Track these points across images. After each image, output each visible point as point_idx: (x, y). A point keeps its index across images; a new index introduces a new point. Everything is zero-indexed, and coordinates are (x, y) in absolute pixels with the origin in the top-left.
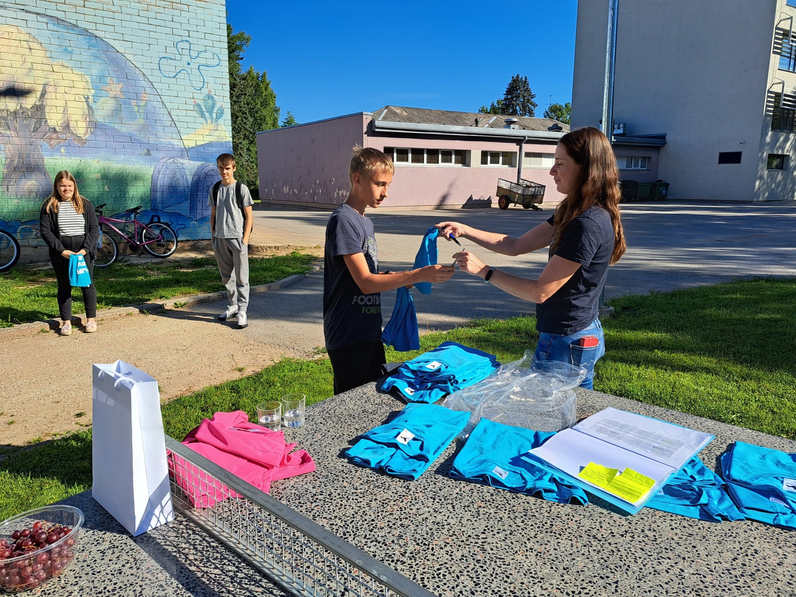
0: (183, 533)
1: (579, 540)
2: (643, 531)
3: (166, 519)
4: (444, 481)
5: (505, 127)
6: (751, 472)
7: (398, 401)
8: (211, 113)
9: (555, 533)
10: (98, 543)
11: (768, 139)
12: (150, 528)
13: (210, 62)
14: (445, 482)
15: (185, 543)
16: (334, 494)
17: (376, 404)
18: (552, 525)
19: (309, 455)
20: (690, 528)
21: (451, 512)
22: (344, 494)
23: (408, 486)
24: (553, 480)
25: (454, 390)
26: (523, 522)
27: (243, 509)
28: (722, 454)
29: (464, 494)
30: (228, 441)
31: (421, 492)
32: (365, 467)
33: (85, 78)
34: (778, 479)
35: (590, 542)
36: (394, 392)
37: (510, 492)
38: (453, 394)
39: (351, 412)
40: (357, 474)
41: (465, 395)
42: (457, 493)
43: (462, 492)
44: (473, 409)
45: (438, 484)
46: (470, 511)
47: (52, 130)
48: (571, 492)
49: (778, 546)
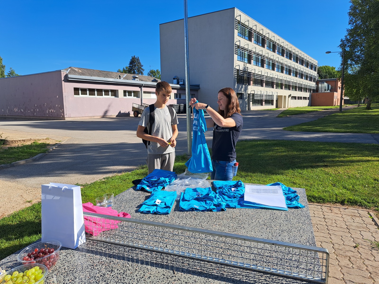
5: (132, 79)
11: (236, 87)
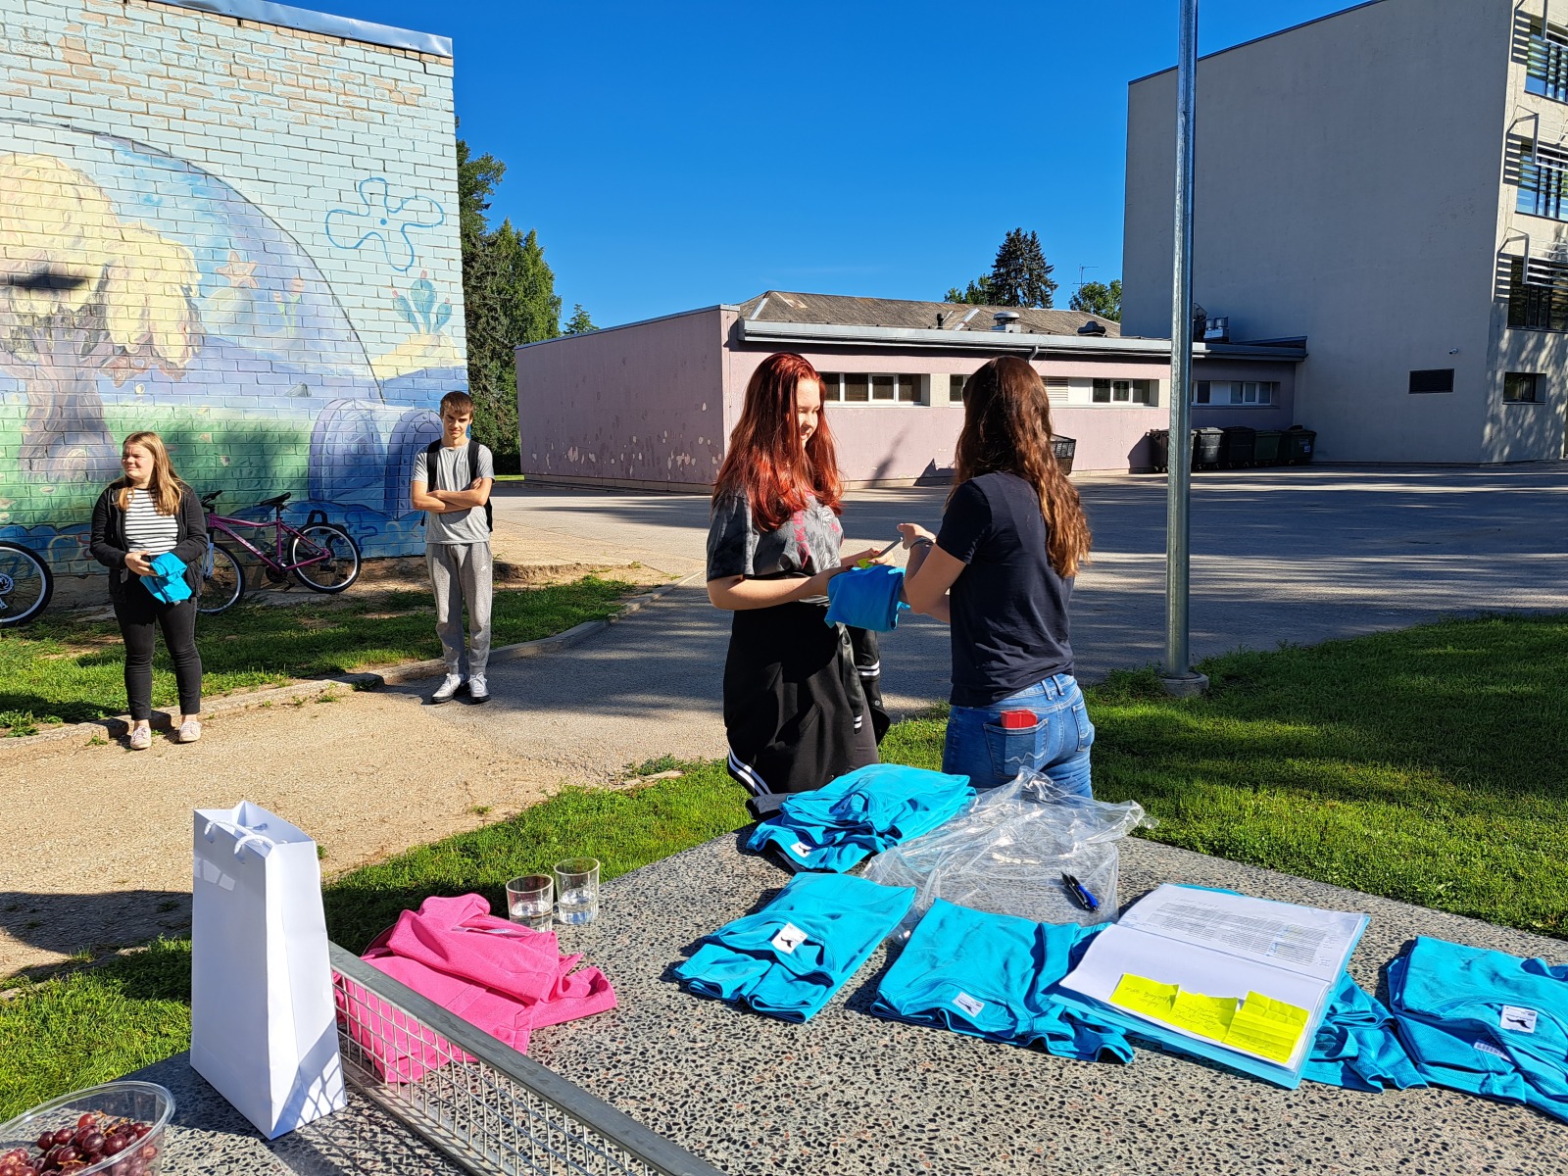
0: (362, 1131)
1: (1112, 1131)
2: (1234, 1111)
3: (331, 1105)
4: (861, 1022)
5: (994, 329)
6: (1442, 994)
7: (779, 870)
8: (426, 313)
9: (1068, 1118)
10: (200, 1155)
11: (1504, 345)
12: (300, 1123)
13: (424, 218)
14: (864, 1024)
15: (367, 1151)
16: (652, 1052)
17: (737, 876)
18: (1063, 1103)
19: (604, 977)
20: (1324, 1104)
21: (872, 1083)
22: (670, 1051)
23: (792, 1034)
24: (1066, 1017)
25: (886, 846)
26: (1008, 1097)
27: (477, 1084)
28: (1391, 960)
29: (899, 1046)
30: (449, 953)
31: (817, 1044)
32: (712, 999)
33: (183, 251)
34: (1491, 1007)
35: (1133, 1133)
36: (772, 852)
37: (985, 1041)
38: (884, 854)
39: (688, 892)
40: (696, 1013)
41: (907, 854)
42: (886, 1046)
43: (895, 1043)
44: (921, 882)
45: (849, 1028)
46: (909, 1079)
47: (119, 352)
48: (1101, 1040)
49: (1488, 1134)
